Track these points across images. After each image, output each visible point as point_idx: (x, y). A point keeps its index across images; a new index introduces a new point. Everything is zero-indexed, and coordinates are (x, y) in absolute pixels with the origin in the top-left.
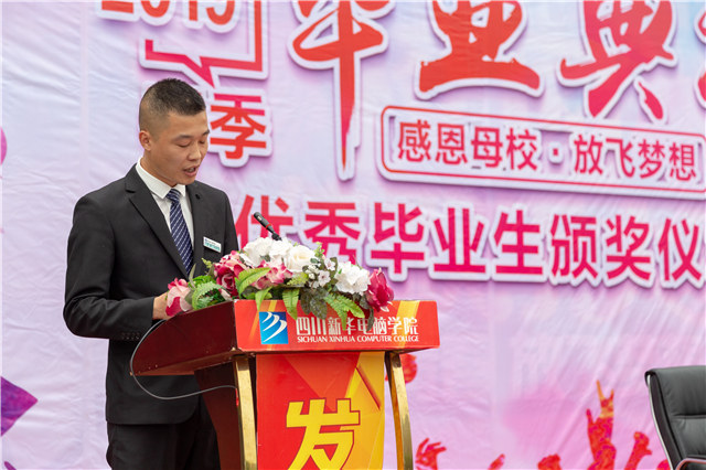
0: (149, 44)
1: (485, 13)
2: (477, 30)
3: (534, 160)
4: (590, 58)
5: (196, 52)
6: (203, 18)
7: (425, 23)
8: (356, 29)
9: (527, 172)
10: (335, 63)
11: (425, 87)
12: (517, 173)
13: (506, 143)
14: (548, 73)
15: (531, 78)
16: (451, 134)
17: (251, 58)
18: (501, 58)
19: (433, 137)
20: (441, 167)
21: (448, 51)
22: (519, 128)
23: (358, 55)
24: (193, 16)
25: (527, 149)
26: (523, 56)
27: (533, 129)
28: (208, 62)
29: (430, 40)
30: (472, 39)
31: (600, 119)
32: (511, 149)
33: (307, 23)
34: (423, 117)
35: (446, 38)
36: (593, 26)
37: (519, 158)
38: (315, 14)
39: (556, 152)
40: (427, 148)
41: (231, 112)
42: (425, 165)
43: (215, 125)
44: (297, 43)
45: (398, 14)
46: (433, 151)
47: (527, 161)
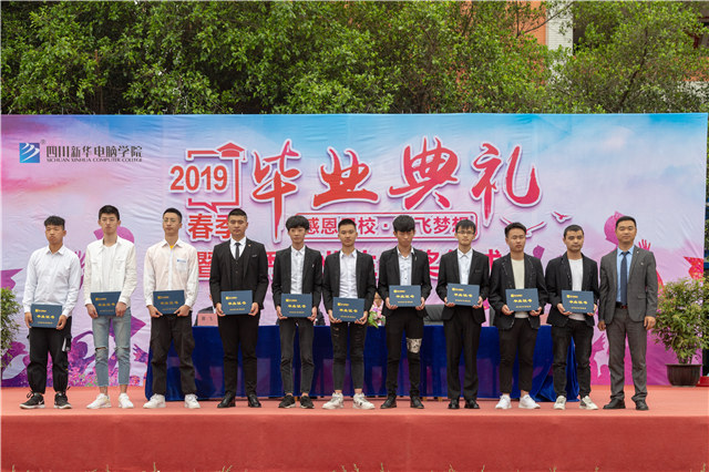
0: (190, 200)
1: (349, 172)
2: (343, 180)
3: (373, 230)
4: (407, 185)
5: (209, 201)
6: (213, 188)
7: (317, 179)
8: (283, 185)
9: (370, 234)
10: (273, 199)
11: (315, 205)
12: (364, 235)
13: (358, 224)
14: (382, 193)
15: (374, 196)
16: (329, 223)
17: (234, 200)
18: (356, 189)
19: (320, 224)
20: (324, 235)
21: (329, 189)
22: (365, 217)
23: (283, 195)
24: (209, 188)
25: (370, 225)
26: (368, 188)
27: (372, 217)
28: (214, 204)
29: (319, 185)
30: (341, 183)
31: (411, 210)
32: (361, 226)
33: (259, 185)
34: (315, 216)
35: (328, 184)
36: (409, 171)
37: (365, 229)
38: (263, 182)
39: (386, 226)
40: (317, 228)
41: (224, 222)
42: (316, 235)
43: (217, 227)
44: (255, 194)
45: (304, 177)
46: (320, 229)
47: (370, 230)
